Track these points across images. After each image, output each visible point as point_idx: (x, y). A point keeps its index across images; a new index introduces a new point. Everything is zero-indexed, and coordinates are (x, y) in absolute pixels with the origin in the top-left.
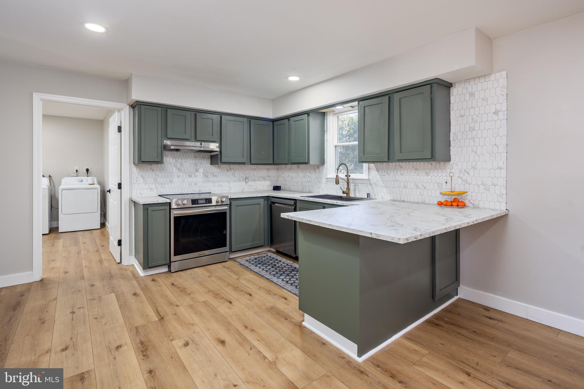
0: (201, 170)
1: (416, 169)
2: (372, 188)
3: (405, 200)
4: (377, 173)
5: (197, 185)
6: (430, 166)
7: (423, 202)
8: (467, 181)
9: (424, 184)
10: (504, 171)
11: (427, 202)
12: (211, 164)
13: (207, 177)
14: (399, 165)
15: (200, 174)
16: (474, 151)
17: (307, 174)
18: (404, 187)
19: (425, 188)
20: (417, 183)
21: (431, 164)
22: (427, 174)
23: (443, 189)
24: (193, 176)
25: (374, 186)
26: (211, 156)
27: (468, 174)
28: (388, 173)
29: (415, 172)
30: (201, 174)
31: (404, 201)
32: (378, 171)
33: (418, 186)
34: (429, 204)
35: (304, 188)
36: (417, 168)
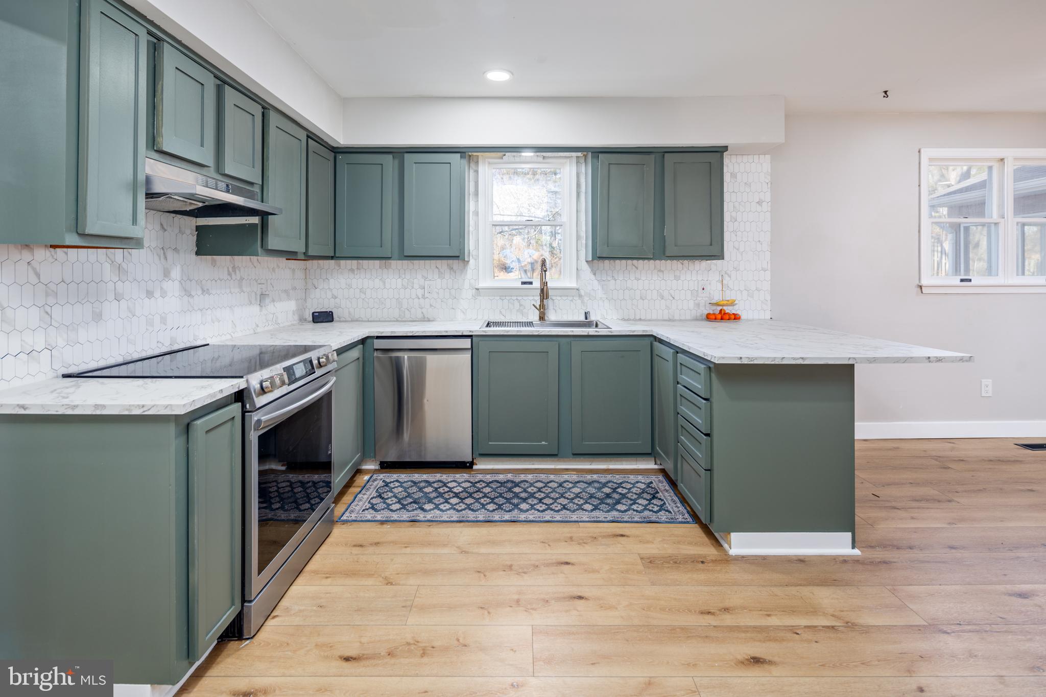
0: (176, 273)
1: (660, 271)
2: (583, 302)
3: (643, 318)
4: (593, 277)
5: (166, 325)
6: (680, 265)
7: (671, 318)
8: (728, 287)
9: (672, 292)
10: (768, 273)
11: (677, 317)
12: (197, 253)
13: (190, 295)
14: (632, 264)
15: (172, 287)
16: (736, 248)
17: (415, 281)
18: (641, 298)
19: (674, 298)
20: (662, 292)
21: (683, 264)
22: (677, 278)
23: (698, 298)
24: (157, 294)
25: (586, 299)
26: (196, 226)
27: (730, 276)
28: (613, 277)
29: (658, 275)
30: (177, 283)
31: (640, 320)
32: (595, 274)
33: (663, 296)
34: (680, 320)
35: (407, 312)
36: (662, 269)
